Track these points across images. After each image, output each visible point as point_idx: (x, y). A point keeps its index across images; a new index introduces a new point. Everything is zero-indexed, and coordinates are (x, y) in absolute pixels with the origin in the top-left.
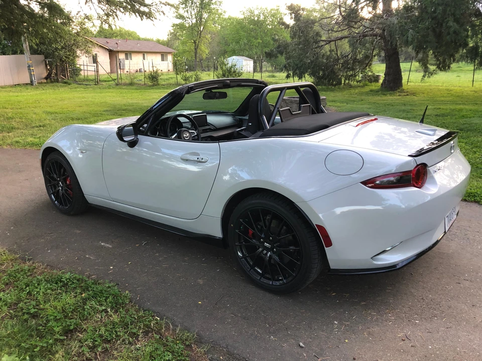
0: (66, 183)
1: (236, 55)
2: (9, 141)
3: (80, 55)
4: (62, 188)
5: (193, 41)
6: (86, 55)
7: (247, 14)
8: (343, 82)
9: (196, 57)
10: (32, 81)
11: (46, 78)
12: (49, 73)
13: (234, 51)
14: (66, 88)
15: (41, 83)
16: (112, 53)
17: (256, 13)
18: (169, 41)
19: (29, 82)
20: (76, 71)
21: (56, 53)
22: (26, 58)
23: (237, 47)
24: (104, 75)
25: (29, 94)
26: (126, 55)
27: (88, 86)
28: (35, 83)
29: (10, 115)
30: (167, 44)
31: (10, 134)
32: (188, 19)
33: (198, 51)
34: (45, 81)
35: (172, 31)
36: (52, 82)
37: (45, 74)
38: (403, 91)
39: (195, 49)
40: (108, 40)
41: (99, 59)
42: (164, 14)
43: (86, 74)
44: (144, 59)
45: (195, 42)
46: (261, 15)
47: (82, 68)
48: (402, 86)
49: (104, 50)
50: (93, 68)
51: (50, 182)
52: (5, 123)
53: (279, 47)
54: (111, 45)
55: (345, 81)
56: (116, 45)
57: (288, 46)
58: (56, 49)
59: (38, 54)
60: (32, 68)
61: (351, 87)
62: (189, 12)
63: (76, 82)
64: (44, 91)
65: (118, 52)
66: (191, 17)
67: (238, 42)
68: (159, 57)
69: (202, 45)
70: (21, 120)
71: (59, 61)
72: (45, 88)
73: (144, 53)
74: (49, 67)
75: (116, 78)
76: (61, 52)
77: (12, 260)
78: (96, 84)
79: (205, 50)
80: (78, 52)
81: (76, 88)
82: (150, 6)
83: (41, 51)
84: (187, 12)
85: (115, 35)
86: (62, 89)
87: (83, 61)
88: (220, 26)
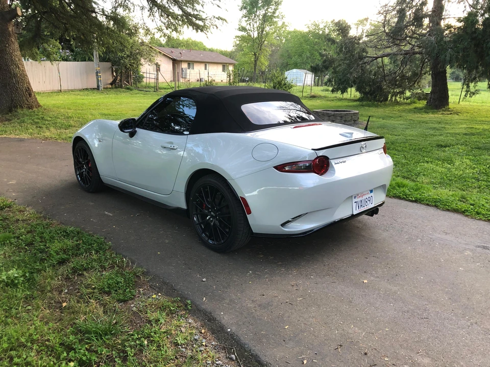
0: (88, 166)
1: (297, 68)
2: (64, 136)
3: (144, 63)
4: (85, 169)
5: (253, 53)
6: (150, 63)
7: (312, 28)
8: (389, 99)
9: (255, 69)
10: (98, 86)
11: (111, 84)
12: (114, 79)
13: (297, 64)
14: (128, 93)
15: (107, 88)
16: (175, 62)
17: (321, 26)
18: (232, 52)
19: (96, 87)
20: (139, 78)
21: (122, 61)
22: (95, 64)
23: (299, 60)
24: (163, 83)
25: (94, 98)
26: (189, 64)
27: (147, 93)
28: (101, 88)
29: (70, 115)
30: (230, 55)
31: (67, 131)
32: (250, 32)
33: (258, 63)
34: (110, 86)
35: (238, 42)
36: (116, 88)
37: (111, 80)
38: (448, 110)
39: (255, 61)
40: (173, 50)
41: (162, 68)
42: (217, 28)
43: (148, 82)
44: (206, 69)
45: (255, 54)
46: (326, 29)
47: (145, 75)
48: (448, 105)
49: (168, 59)
50: (153, 76)
51: (78, 165)
52: (65, 121)
53: (325, 61)
54: (176, 55)
55: (391, 98)
56: (180, 54)
57: (334, 62)
58: (122, 57)
59: (107, 61)
60: (99, 74)
61: (397, 103)
62: (251, 24)
63: (137, 88)
64: (107, 95)
65: (181, 61)
66: (253, 29)
67: (300, 56)
68: (220, 68)
69: (262, 57)
70: (78, 120)
71: (123, 68)
72: (109, 93)
73: (206, 63)
74: (115, 74)
75: (174, 86)
76: (126, 60)
77: (37, 218)
78: (155, 91)
79: (264, 62)
80: (142, 61)
81: (136, 94)
82: (205, 20)
83: (109, 58)
84: (250, 25)
85: (182, 44)
86: (123, 95)
87: (146, 69)
88: (284, 39)
